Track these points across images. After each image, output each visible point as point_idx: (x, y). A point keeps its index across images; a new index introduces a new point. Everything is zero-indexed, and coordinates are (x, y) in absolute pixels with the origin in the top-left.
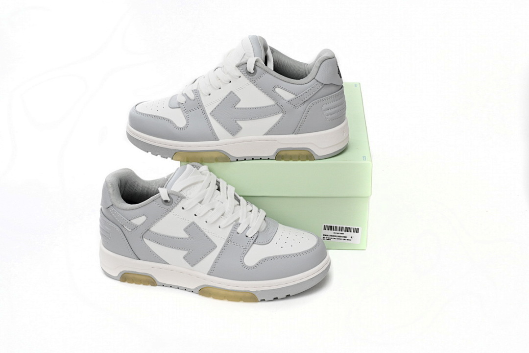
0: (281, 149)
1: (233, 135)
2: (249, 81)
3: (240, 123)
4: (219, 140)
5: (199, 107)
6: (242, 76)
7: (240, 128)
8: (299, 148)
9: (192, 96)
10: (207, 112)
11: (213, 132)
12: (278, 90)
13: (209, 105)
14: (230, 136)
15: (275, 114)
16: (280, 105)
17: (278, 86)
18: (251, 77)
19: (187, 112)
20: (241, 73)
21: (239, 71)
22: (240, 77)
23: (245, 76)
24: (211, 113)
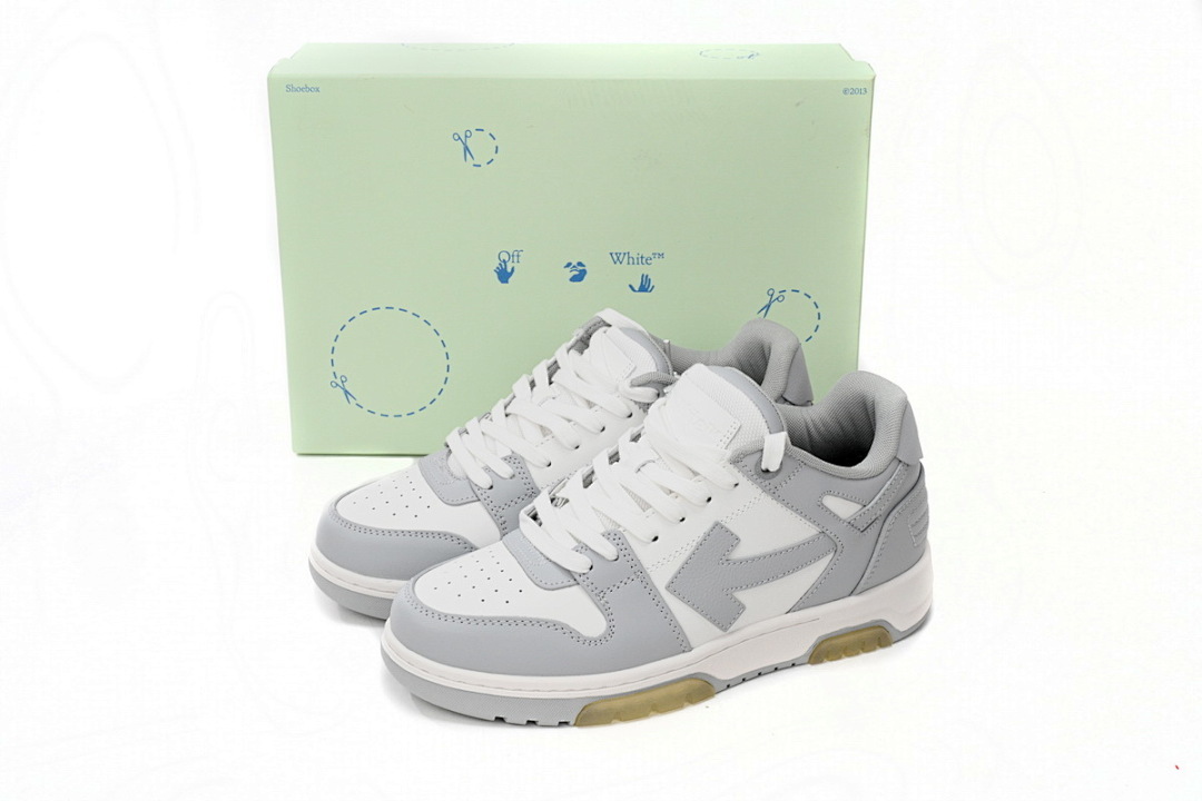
2: (760, 491)
3: (742, 596)
5: (633, 577)
6: (743, 480)
7: (742, 607)
9: (608, 550)
10: (657, 583)
11: (681, 632)
12: (830, 502)
13: (661, 566)
14: (718, 631)
16: (832, 535)
17: (829, 493)
18: (767, 482)
19: (602, 595)
20: (740, 474)
21: (736, 470)
22: (736, 485)
23: (750, 483)
24: (668, 588)
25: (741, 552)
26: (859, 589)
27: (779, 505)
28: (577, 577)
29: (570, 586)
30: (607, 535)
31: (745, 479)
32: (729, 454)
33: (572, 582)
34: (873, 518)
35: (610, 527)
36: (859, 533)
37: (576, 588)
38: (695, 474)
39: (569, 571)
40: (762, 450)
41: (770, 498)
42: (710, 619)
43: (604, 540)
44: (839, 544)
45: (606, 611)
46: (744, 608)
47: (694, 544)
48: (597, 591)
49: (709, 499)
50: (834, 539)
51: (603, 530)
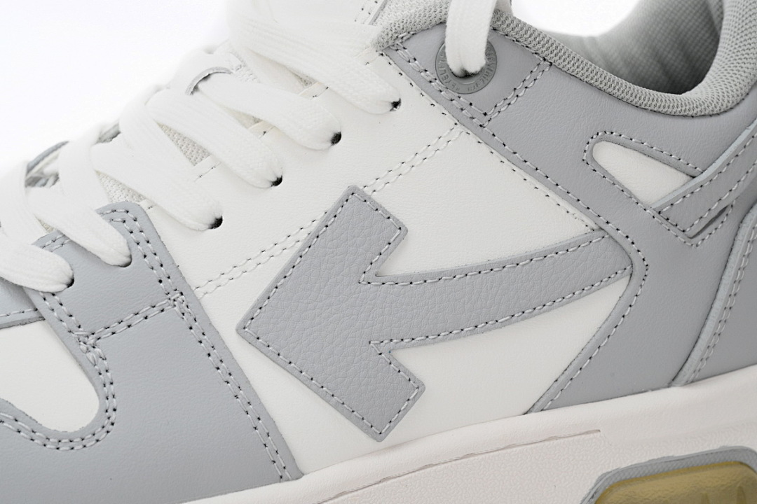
0: (618, 472)
1: (379, 435)
2: (449, 120)
3: (417, 360)
4: (299, 475)
5: (163, 302)
7: (413, 388)
8: (707, 454)
9: (110, 244)
10: (217, 319)
11: (272, 431)
12: (612, 157)
14: (362, 439)
15: (590, 286)
16: (619, 236)
17: (606, 135)
18: (464, 100)
19: (91, 340)
20: (404, 81)
21: (393, 71)
22: (396, 104)
23: (427, 100)
24: (242, 328)
25: (406, 262)
26: (688, 372)
27: (496, 157)
28: (37, 301)
29: (23, 323)
30: (110, 213)
31: (415, 91)
32: (375, 32)
33: (29, 313)
34: (716, 207)
35: (120, 198)
36: (681, 238)
37: (37, 327)
38: (306, 81)
39: (21, 287)
40: (443, 23)
41: (473, 139)
42: (340, 406)
43: (103, 223)
44: (636, 258)
45: (99, 375)
46: (420, 387)
47: (303, 236)
48: (81, 332)
49: (337, 138)
50: (626, 244)
51: (104, 203)
